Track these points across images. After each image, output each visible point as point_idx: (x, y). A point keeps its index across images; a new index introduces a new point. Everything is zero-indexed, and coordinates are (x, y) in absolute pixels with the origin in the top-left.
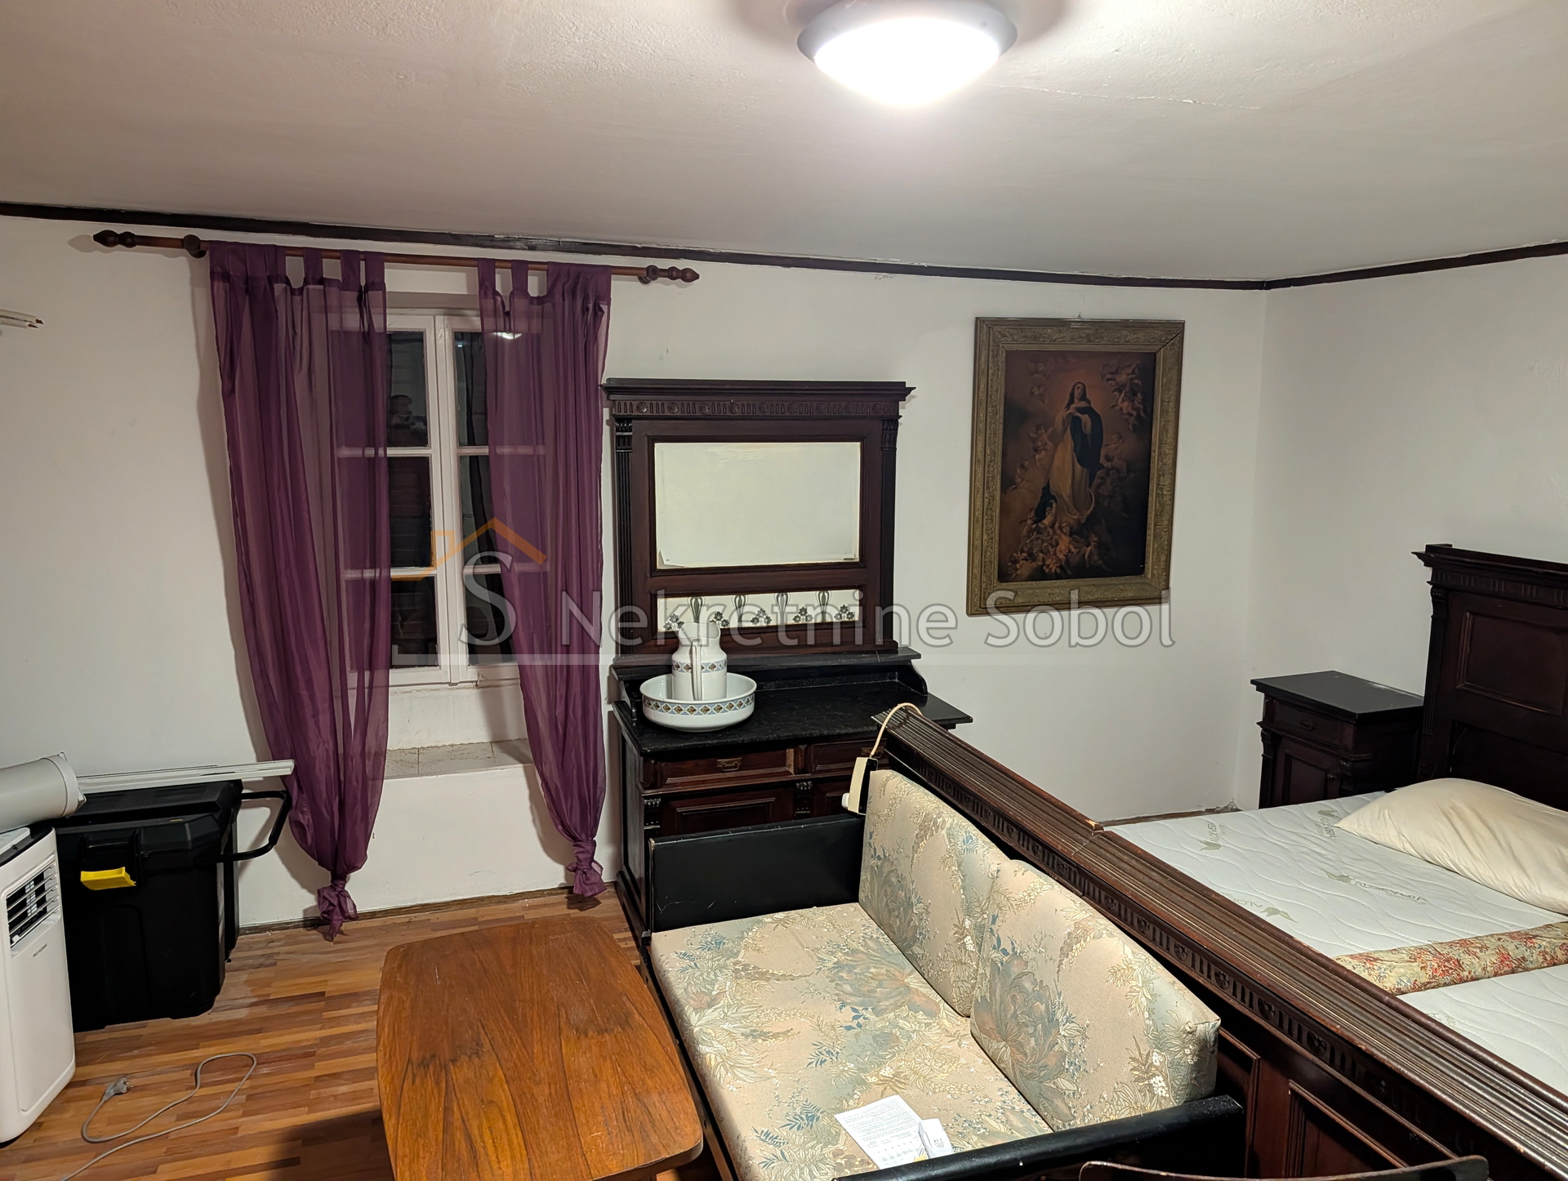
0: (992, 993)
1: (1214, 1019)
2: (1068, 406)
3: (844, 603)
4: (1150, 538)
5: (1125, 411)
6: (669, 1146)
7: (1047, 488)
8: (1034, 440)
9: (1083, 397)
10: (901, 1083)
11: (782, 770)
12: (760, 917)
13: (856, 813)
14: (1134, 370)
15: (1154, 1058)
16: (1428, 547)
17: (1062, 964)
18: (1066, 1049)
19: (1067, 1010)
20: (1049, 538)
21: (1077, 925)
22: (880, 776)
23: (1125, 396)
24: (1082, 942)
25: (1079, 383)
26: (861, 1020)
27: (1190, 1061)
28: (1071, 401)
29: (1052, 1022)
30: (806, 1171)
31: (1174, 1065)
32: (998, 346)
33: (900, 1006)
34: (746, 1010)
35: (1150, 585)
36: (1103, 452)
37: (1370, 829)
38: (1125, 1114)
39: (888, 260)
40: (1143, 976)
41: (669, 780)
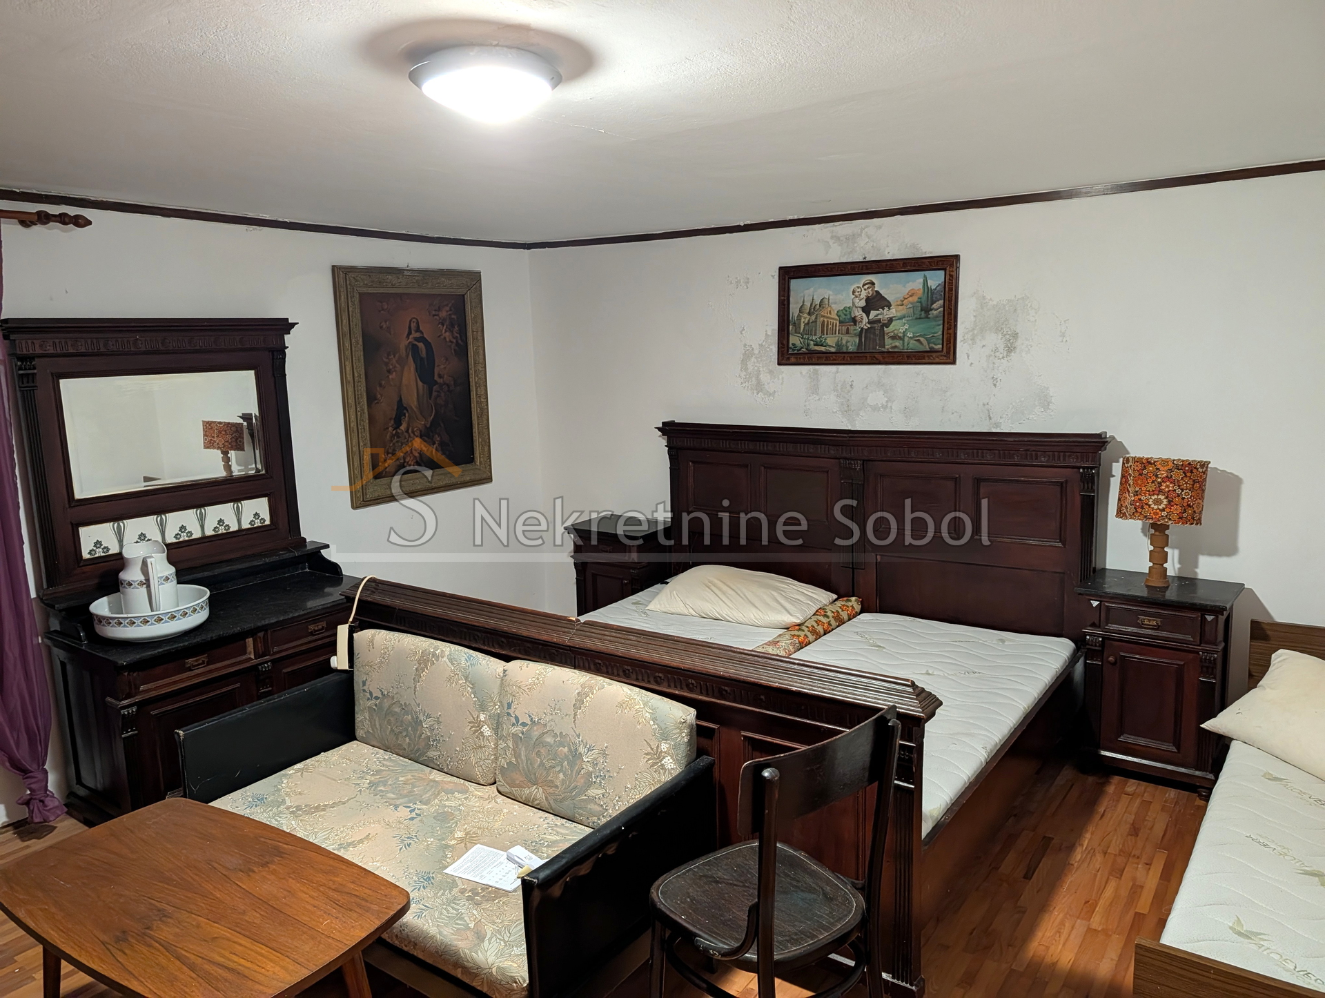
0: (517, 756)
1: (693, 711)
2: (408, 337)
3: (256, 511)
4: (476, 435)
5: (448, 340)
6: (390, 907)
7: (400, 401)
8: (387, 364)
9: (418, 330)
10: (473, 837)
11: (244, 657)
12: (282, 772)
13: (347, 670)
14: (450, 308)
15: (662, 747)
16: (664, 423)
17: (576, 715)
18: (591, 769)
19: (587, 743)
20: (406, 440)
21: (583, 686)
22: (363, 636)
23: (447, 327)
24: (591, 695)
25: (414, 318)
26: (416, 811)
27: (686, 740)
28: (410, 333)
29: (575, 756)
30: (450, 909)
31: (676, 746)
32: (353, 289)
33: (438, 794)
34: (322, 834)
35: (480, 469)
36: (436, 371)
37: (668, 606)
38: (647, 791)
39: (259, 216)
40: (642, 701)
41: (142, 688)
